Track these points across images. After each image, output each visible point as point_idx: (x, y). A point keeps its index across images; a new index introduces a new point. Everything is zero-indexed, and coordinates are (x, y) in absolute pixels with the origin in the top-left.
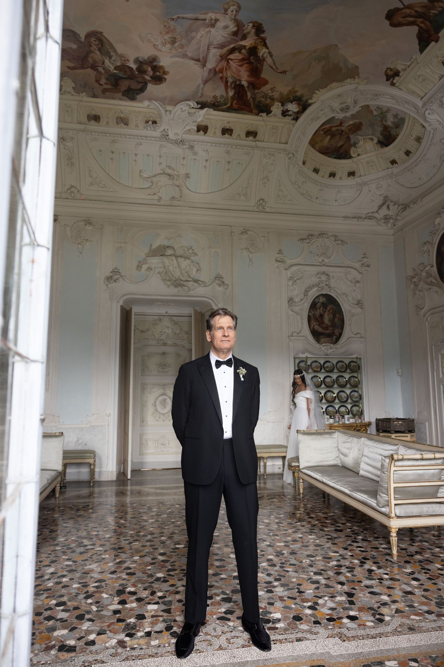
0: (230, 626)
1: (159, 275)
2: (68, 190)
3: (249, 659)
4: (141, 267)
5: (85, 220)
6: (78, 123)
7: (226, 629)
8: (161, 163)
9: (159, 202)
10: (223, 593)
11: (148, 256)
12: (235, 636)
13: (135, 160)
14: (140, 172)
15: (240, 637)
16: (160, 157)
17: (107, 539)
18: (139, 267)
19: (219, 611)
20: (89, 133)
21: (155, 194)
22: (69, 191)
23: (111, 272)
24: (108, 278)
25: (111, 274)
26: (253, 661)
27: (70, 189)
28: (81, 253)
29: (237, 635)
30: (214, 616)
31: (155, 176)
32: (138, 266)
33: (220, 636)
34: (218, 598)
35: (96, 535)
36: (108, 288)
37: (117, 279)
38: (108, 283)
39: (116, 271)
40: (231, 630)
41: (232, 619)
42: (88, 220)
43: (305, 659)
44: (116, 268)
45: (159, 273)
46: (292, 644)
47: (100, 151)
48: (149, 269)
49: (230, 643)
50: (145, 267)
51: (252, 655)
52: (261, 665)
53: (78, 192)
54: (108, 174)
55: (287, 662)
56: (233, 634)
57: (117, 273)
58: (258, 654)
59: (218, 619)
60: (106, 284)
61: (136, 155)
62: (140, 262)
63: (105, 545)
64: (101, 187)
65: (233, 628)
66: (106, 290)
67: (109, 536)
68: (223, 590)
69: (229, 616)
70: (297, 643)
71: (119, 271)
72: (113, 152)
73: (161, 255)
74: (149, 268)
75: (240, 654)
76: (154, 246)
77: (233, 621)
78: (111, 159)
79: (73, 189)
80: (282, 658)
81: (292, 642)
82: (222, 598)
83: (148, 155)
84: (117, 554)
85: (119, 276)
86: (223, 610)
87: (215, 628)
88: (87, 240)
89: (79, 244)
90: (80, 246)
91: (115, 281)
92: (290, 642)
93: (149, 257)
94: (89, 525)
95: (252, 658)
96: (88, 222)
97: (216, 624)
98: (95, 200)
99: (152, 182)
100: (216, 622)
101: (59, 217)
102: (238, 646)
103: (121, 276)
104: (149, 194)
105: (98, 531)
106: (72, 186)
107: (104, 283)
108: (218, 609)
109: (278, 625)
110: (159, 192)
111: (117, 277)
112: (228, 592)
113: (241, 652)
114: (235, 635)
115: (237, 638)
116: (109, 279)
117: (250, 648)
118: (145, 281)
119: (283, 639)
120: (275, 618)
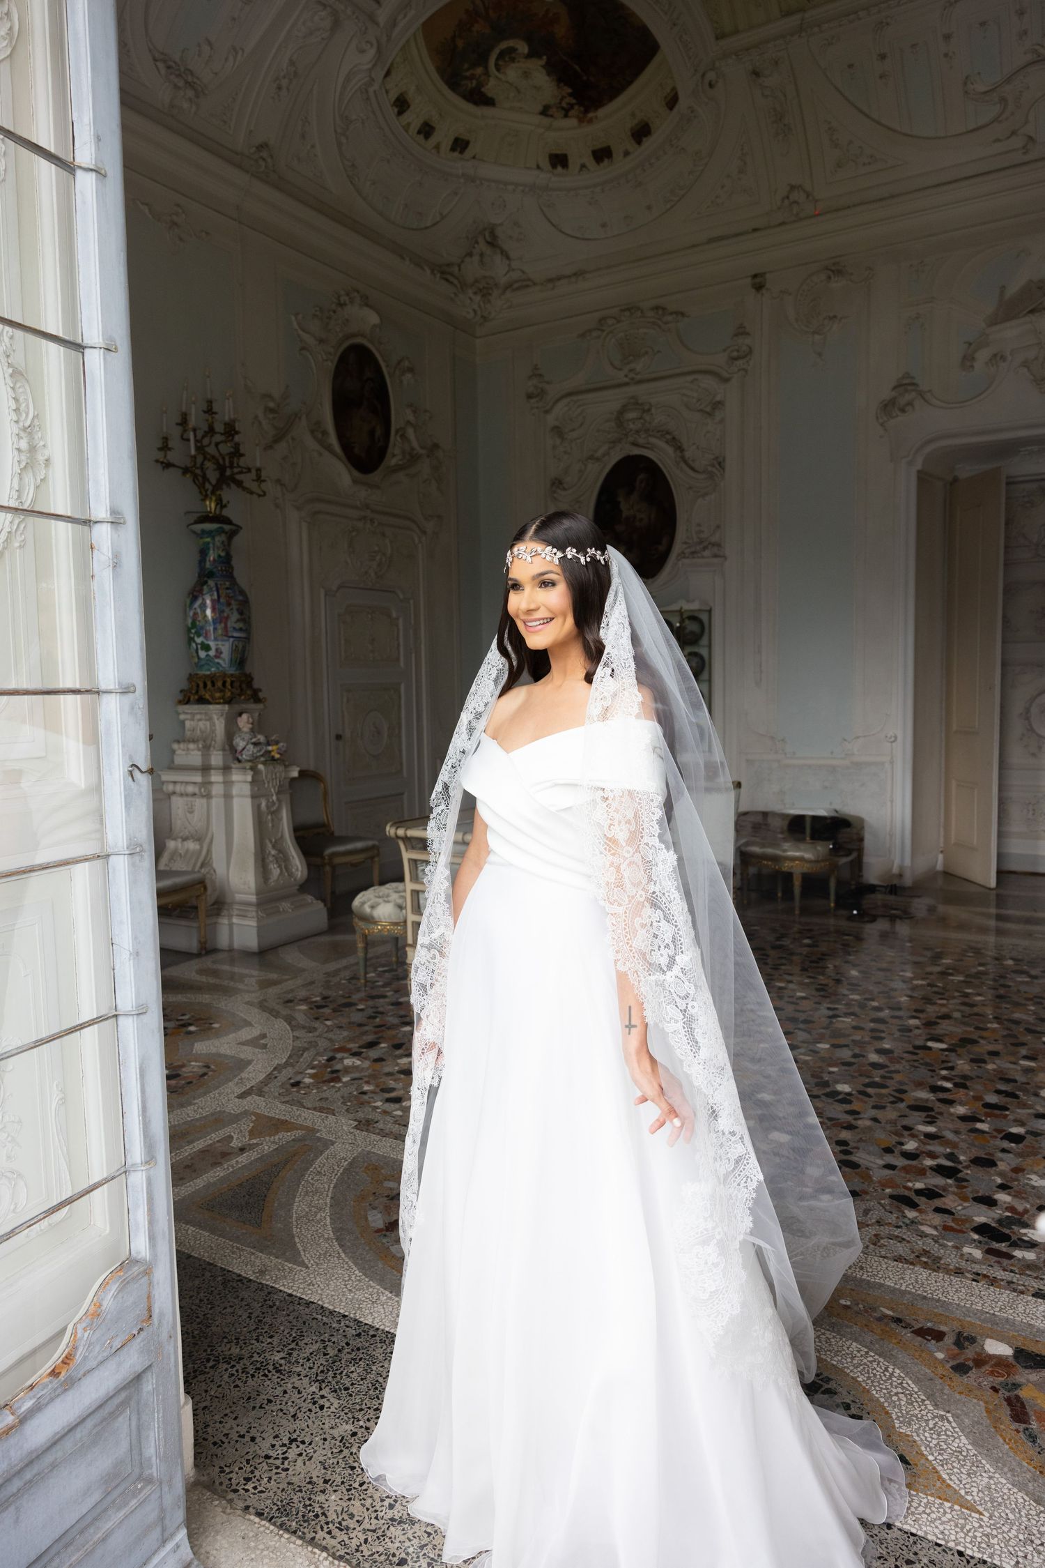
0: (906, 1217)
1: (1025, 370)
2: (783, 200)
3: (888, 1283)
4: (973, 359)
5: (827, 268)
6: (783, 16)
7: (892, 1218)
8: (1025, 33)
9: (1024, 153)
10: (951, 1157)
11: (994, 321)
12: (897, 1237)
13: (946, 55)
14: (965, 84)
15: (908, 1242)
16: (1021, 13)
17: (794, 1000)
18: (968, 360)
19: (910, 1184)
20: (816, 29)
21: (1014, 133)
22: (786, 202)
23: (895, 388)
24: (886, 406)
25: (894, 394)
26: (895, 1289)
27: (788, 197)
28: (820, 354)
29: (904, 1237)
30: (888, 1191)
31: (1008, 80)
32: (965, 358)
33: (868, 1226)
34: (929, 1162)
35: (781, 988)
36: (886, 430)
37: (910, 404)
38: (885, 419)
39: (906, 384)
40: (901, 1224)
41: (923, 1207)
42: (834, 264)
43: (1018, 1331)
44: (907, 375)
45: (1025, 364)
46: (1017, 1296)
47: (851, 66)
48: (998, 358)
49: (875, 1244)
50: (983, 355)
51: (903, 1278)
52: (905, 1302)
53: (808, 197)
54: (879, 123)
55: (969, 1319)
56: (897, 1232)
57: (910, 388)
58: (917, 1281)
59: (892, 1197)
60: (881, 421)
61: (947, 37)
62: (970, 344)
63: (783, 1010)
64: (864, 164)
65: (908, 1222)
66: (881, 437)
67: (803, 994)
68: (955, 1151)
69: (922, 1201)
70: (1030, 1298)
71: (915, 381)
72: (883, 57)
73: (1032, 312)
74: (995, 355)
75: (879, 1268)
76: (1013, 289)
77: (921, 1211)
78: (881, 77)
79: (795, 196)
80: (964, 1310)
81: (1022, 1293)
82: (937, 1165)
83: (983, 24)
84: (792, 1030)
85: (914, 394)
86: (919, 1185)
87: (870, 1210)
88: (835, 317)
89: (814, 333)
90: (817, 337)
91: (903, 410)
92: (1014, 1290)
93: (996, 324)
94: (783, 967)
95: (895, 1284)
96: (835, 270)
97: (880, 1203)
98: (849, 207)
99: (1003, 100)
100: (883, 1202)
101: (768, 276)
102: (888, 1255)
103: (921, 394)
104: (998, 140)
105: (791, 982)
106: (792, 188)
107: (877, 418)
108: (909, 1181)
109: (1018, 1253)
110: (1026, 122)
111: (908, 397)
112: (962, 1158)
113: (884, 1266)
114: (900, 1235)
115: (900, 1242)
116: (888, 407)
117: (911, 1267)
118: (982, 397)
119: (1003, 1280)
120: (1026, 1238)
